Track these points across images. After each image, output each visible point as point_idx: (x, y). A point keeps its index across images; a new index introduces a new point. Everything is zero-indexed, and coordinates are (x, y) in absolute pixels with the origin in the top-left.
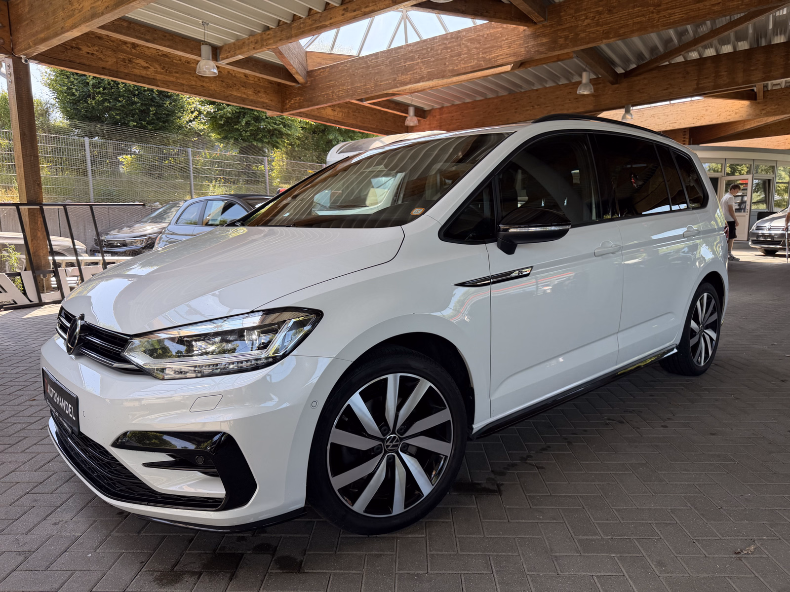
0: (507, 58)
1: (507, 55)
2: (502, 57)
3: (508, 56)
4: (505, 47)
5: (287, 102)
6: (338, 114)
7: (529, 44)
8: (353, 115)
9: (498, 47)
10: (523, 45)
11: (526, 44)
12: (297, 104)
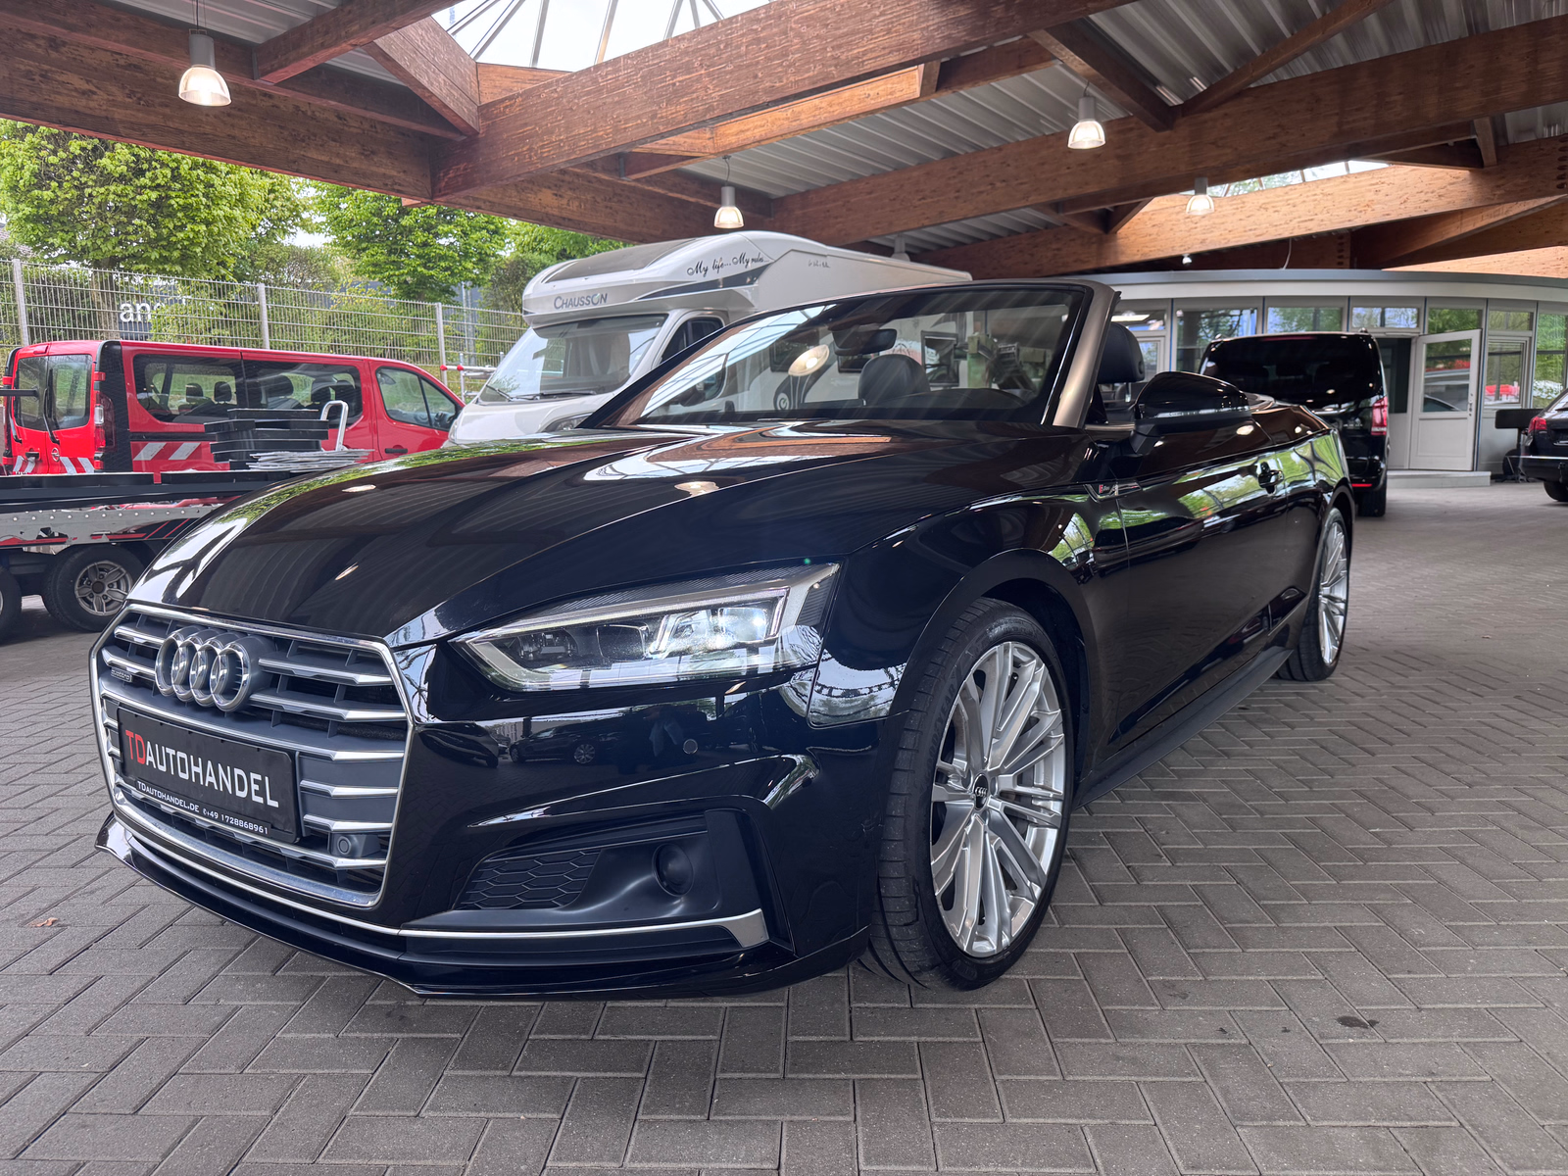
0: (883, 55)
1: (884, 48)
2: (874, 55)
3: (887, 51)
4: (879, 32)
5: (442, 174)
6: (568, 204)
7: (931, 23)
8: (607, 207)
9: (863, 32)
10: (916, 26)
11: (923, 22)
12: (460, 179)
